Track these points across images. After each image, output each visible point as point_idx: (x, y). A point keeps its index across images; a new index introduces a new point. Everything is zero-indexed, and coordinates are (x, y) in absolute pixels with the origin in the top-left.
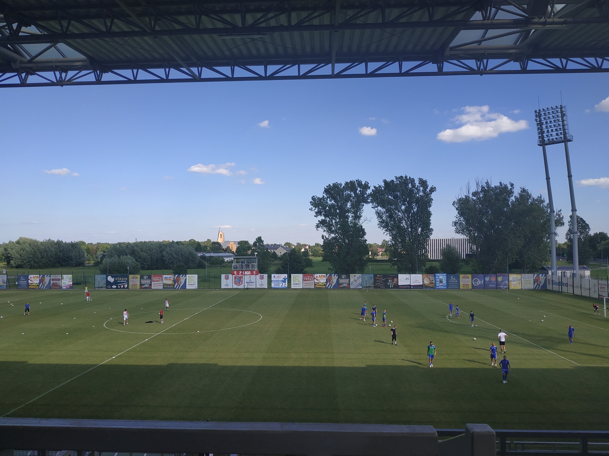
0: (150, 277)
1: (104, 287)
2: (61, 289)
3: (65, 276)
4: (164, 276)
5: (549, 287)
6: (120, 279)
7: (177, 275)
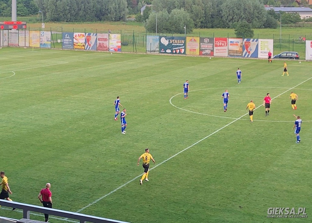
0: (211, 40)
1: (157, 51)
2: (109, 51)
3: (112, 36)
4: (230, 40)
6: (176, 42)
7: (245, 40)
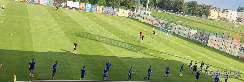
5: (134, 17)
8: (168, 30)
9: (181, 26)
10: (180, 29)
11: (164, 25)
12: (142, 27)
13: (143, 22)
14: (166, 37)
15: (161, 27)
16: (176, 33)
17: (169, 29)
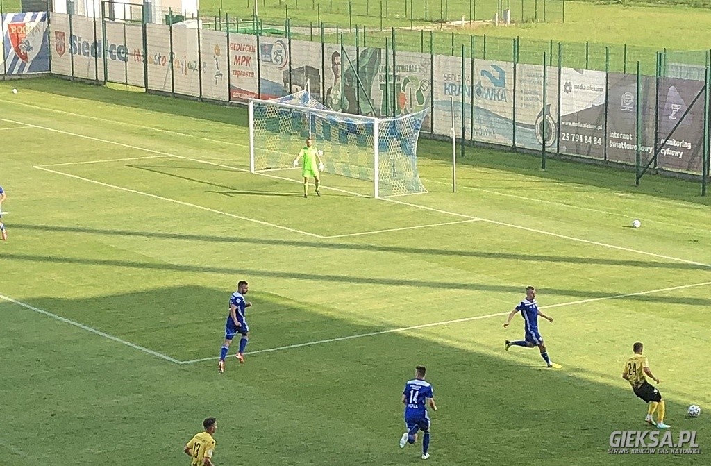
5: (60, 65)
8: (377, 121)
9: (468, 60)
10: (467, 84)
11: (330, 82)
12: (153, 136)
13: (148, 91)
14: (365, 178)
15: (312, 106)
16: (446, 125)
17: (379, 104)
